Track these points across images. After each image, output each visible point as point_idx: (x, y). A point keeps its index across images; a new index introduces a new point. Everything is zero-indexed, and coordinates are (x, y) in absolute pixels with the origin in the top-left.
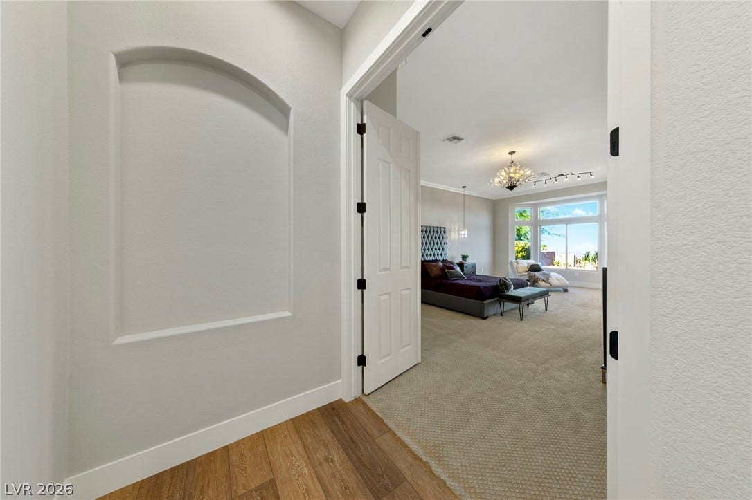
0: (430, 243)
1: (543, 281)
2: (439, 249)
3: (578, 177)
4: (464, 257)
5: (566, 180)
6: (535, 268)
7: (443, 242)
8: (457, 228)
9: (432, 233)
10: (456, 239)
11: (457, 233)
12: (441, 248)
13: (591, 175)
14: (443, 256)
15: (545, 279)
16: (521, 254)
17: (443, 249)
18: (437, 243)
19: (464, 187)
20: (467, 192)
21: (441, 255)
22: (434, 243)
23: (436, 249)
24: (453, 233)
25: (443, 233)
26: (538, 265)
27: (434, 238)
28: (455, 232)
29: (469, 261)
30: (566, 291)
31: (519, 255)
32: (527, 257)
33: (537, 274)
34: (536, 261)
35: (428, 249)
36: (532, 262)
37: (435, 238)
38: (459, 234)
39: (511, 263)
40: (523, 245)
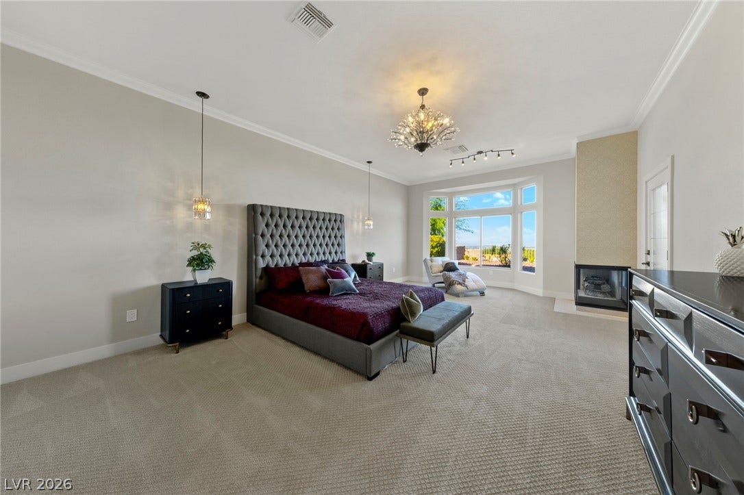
0: (318, 237)
1: (460, 284)
2: (333, 245)
3: (499, 155)
4: (370, 255)
5: (486, 158)
6: (450, 268)
7: (339, 235)
8: (361, 217)
9: (321, 221)
10: (360, 231)
11: (361, 224)
12: (336, 244)
13: (513, 154)
14: (339, 254)
15: (461, 281)
16: (436, 249)
17: (338, 245)
18: (330, 237)
19: (369, 162)
20: (373, 170)
21: (336, 253)
22: (324, 237)
23: (327, 245)
24: (355, 224)
25: (338, 222)
26: (453, 263)
27: (324, 229)
28: (358, 223)
29: (375, 259)
30: (482, 294)
31: (435, 251)
32: (441, 253)
33: (453, 275)
34: (451, 258)
35: (314, 245)
36: (447, 259)
37: (327, 228)
38: (364, 225)
39: (425, 261)
40: (438, 240)
